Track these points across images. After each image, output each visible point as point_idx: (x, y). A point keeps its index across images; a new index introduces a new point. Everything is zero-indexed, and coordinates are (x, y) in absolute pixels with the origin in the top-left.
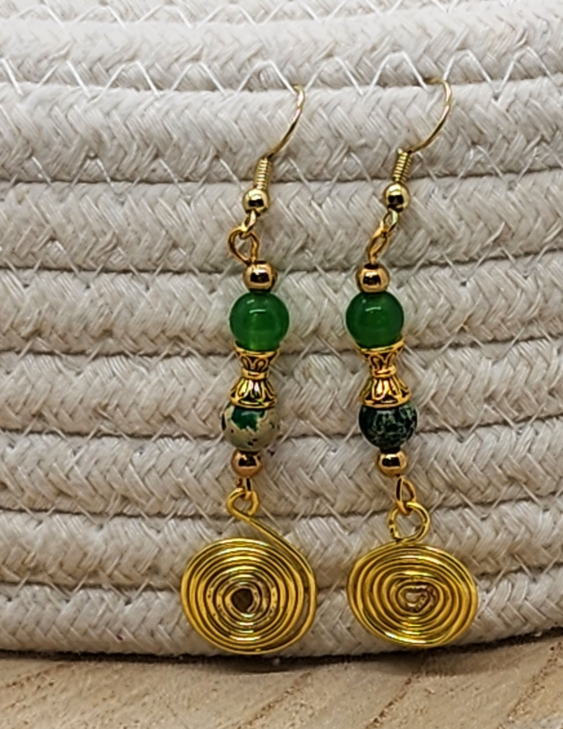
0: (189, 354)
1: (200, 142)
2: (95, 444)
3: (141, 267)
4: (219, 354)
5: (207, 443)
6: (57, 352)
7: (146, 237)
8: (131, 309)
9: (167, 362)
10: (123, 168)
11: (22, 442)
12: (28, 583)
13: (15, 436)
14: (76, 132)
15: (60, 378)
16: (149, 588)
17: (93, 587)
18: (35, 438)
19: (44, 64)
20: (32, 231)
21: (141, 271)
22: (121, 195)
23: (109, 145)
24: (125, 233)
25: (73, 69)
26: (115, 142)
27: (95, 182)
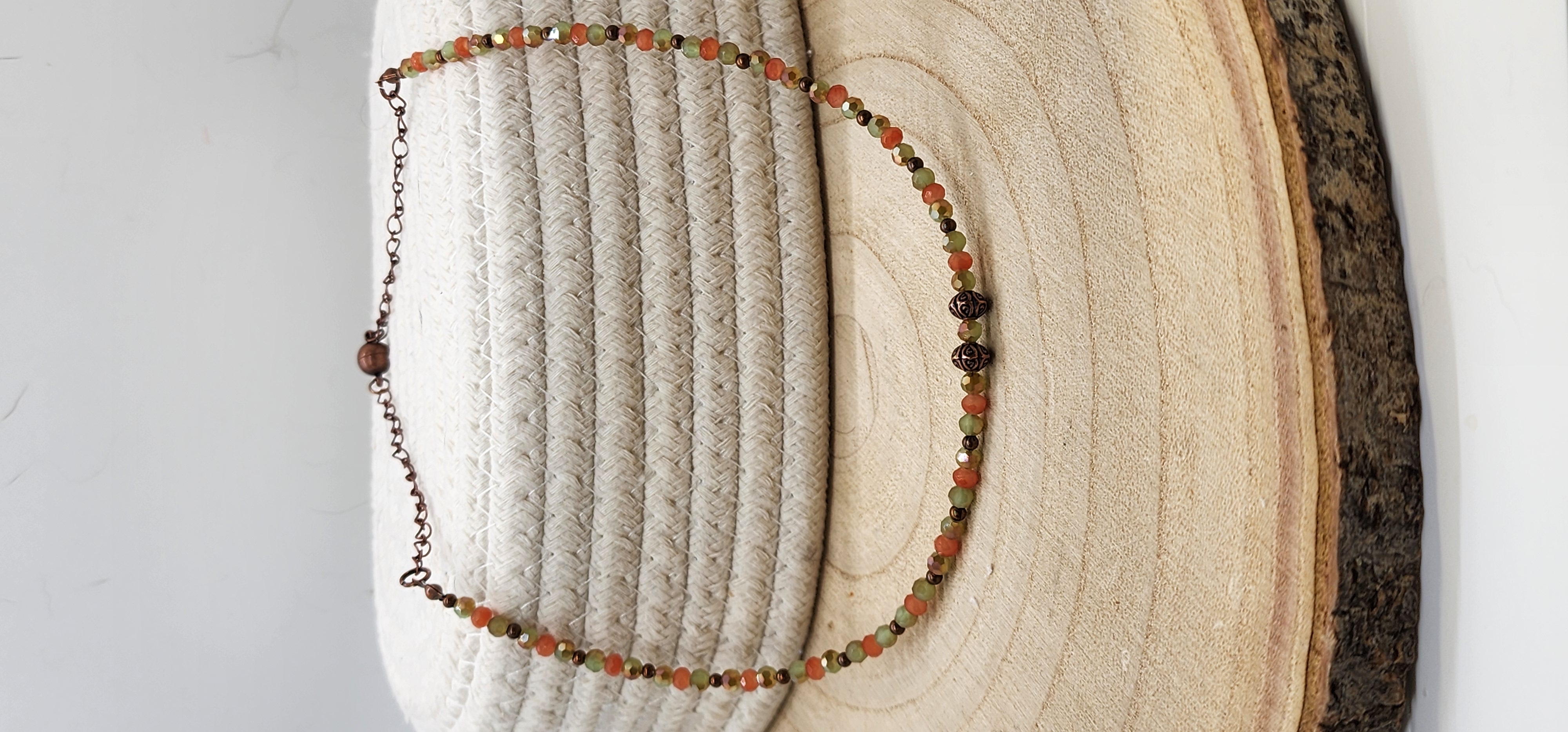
0: (627, 83)
1: (504, 75)
2: (686, 135)
3: (578, 106)
4: (625, 67)
5: (678, 76)
6: (633, 155)
7: (561, 102)
8: (603, 110)
9: (633, 95)
10: (522, 116)
11: (689, 177)
12: (775, 179)
13: (686, 182)
14: (504, 142)
15: (647, 152)
16: (769, 112)
17: (772, 143)
18: (686, 170)
19: (472, 173)
20: (562, 164)
21: (581, 107)
22: (538, 119)
23: (510, 124)
24: (558, 113)
25: (473, 157)
26: (508, 121)
27: (533, 135)
